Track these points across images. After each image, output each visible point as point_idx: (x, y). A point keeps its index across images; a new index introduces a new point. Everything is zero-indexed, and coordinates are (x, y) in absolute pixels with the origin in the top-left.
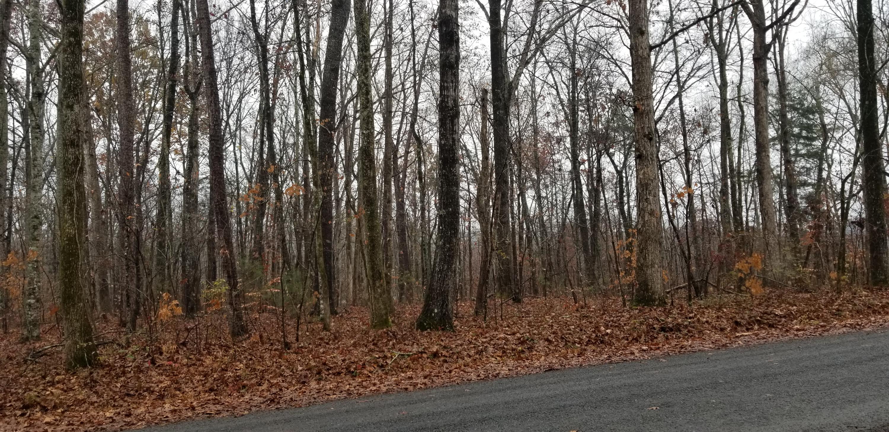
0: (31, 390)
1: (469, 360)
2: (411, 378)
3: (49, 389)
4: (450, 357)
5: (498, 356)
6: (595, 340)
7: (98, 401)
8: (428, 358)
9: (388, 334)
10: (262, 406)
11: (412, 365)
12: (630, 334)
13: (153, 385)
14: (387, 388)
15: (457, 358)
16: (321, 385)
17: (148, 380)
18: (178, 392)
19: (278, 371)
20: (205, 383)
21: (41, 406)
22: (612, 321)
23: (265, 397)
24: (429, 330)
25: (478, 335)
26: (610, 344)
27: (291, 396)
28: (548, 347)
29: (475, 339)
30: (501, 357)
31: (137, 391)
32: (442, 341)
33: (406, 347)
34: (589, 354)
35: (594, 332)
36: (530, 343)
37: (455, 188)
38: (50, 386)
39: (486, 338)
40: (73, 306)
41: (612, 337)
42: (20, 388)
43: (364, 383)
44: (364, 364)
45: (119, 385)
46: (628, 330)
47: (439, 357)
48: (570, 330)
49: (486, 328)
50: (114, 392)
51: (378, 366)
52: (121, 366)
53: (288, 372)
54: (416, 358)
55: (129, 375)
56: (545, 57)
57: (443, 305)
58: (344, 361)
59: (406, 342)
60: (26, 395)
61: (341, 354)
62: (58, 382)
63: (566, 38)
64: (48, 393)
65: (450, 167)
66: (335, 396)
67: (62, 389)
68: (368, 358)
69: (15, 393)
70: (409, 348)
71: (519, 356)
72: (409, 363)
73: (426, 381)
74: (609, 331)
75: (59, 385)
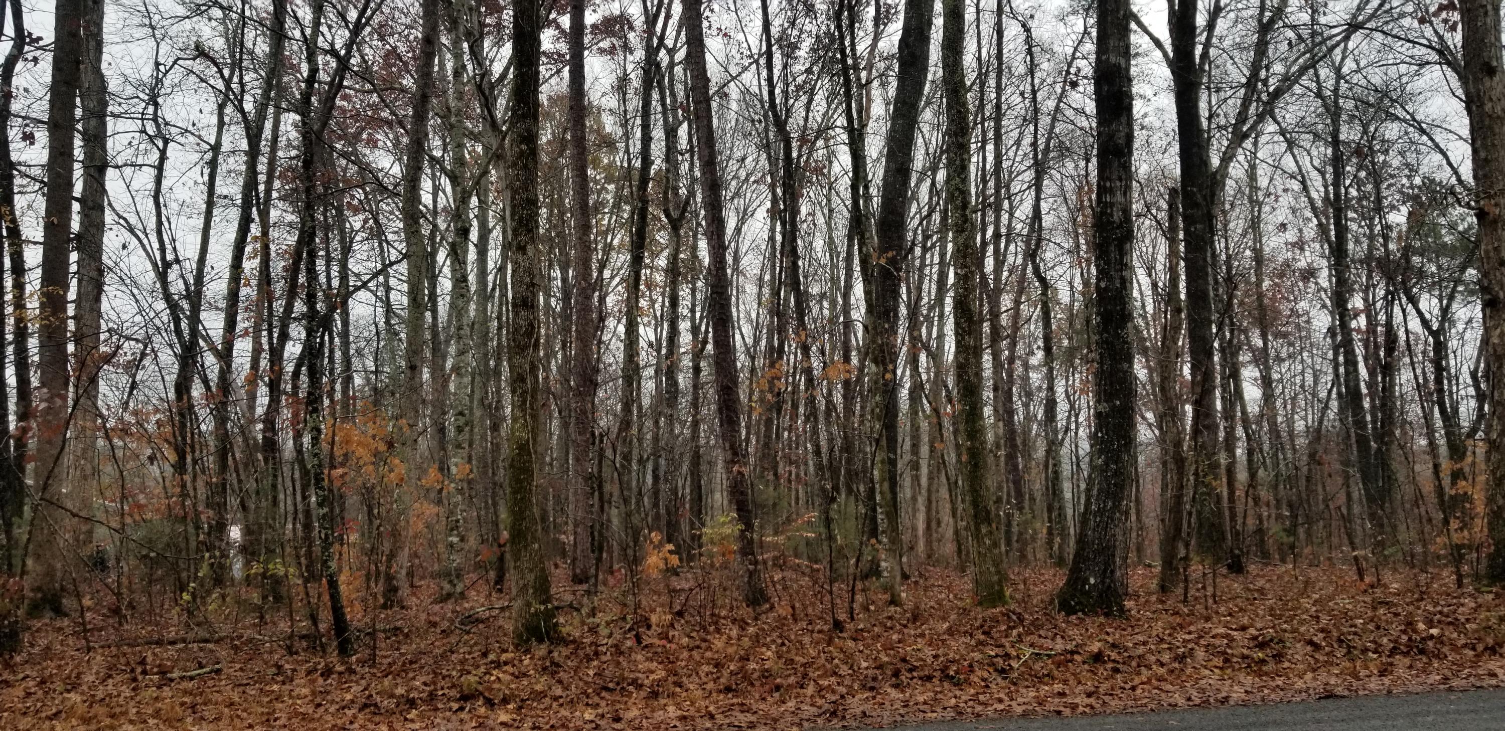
0: (469, 673)
1: (1161, 671)
2: (1062, 694)
3: (494, 672)
4: (1124, 663)
5: (1216, 667)
6: (1406, 646)
7: (564, 695)
8: (1084, 663)
9: (1009, 617)
10: (818, 720)
11: (1056, 673)
12: (1479, 639)
13: (640, 675)
14: (1024, 707)
15: (1139, 666)
16: (907, 695)
17: (633, 668)
18: (678, 690)
19: (828, 666)
20: (718, 678)
21: (485, 697)
22: (1441, 613)
23: (820, 707)
24: (1080, 614)
25: (1174, 628)
26: (1441, 657)
27: (861, 708)
28: (1312, 656)
29: (1170, 635)
30: (1221, 669)
31: (618, 684)
32: (1108, 634)
33: (1043, 641)
34: (1400, 671)
35: (1404, 632)
36: (1277, 647)
37: (1126, 365)
38: (494, 668)
39: (1190, 633)
40: (526, 547)
41: (1442, 643)
42: (454, 669)
43: (981, 697)
44: (971, 666)
45: (591, 673)
46: (1476, 631)
47: (1105, 662)
48: (1355, 626)
49: (1188, 615)
50: (586, 683)
51: (996, 670)
52: (592, 643)
53: (844, 670)
54: (1065, 660)
55: (604, 658)
56: (1279, 124)
57: (1105, 571)
58: (936, 657)
59: (1042, 632)
60: (462, 679)
61: (930, 645)
62: (506, 663)
63: (1320, 88)
64: (493, 678)
65: (1117, 328)
66: (935, 715)
67: (513, 674)
68: (977, 656)
69: (449, 676)
70: (1048, 643)
71: (1256, 667)
72: (1051, 670)
73: (1092, 700)
74: (1434, 631)
75: (505, 668)
